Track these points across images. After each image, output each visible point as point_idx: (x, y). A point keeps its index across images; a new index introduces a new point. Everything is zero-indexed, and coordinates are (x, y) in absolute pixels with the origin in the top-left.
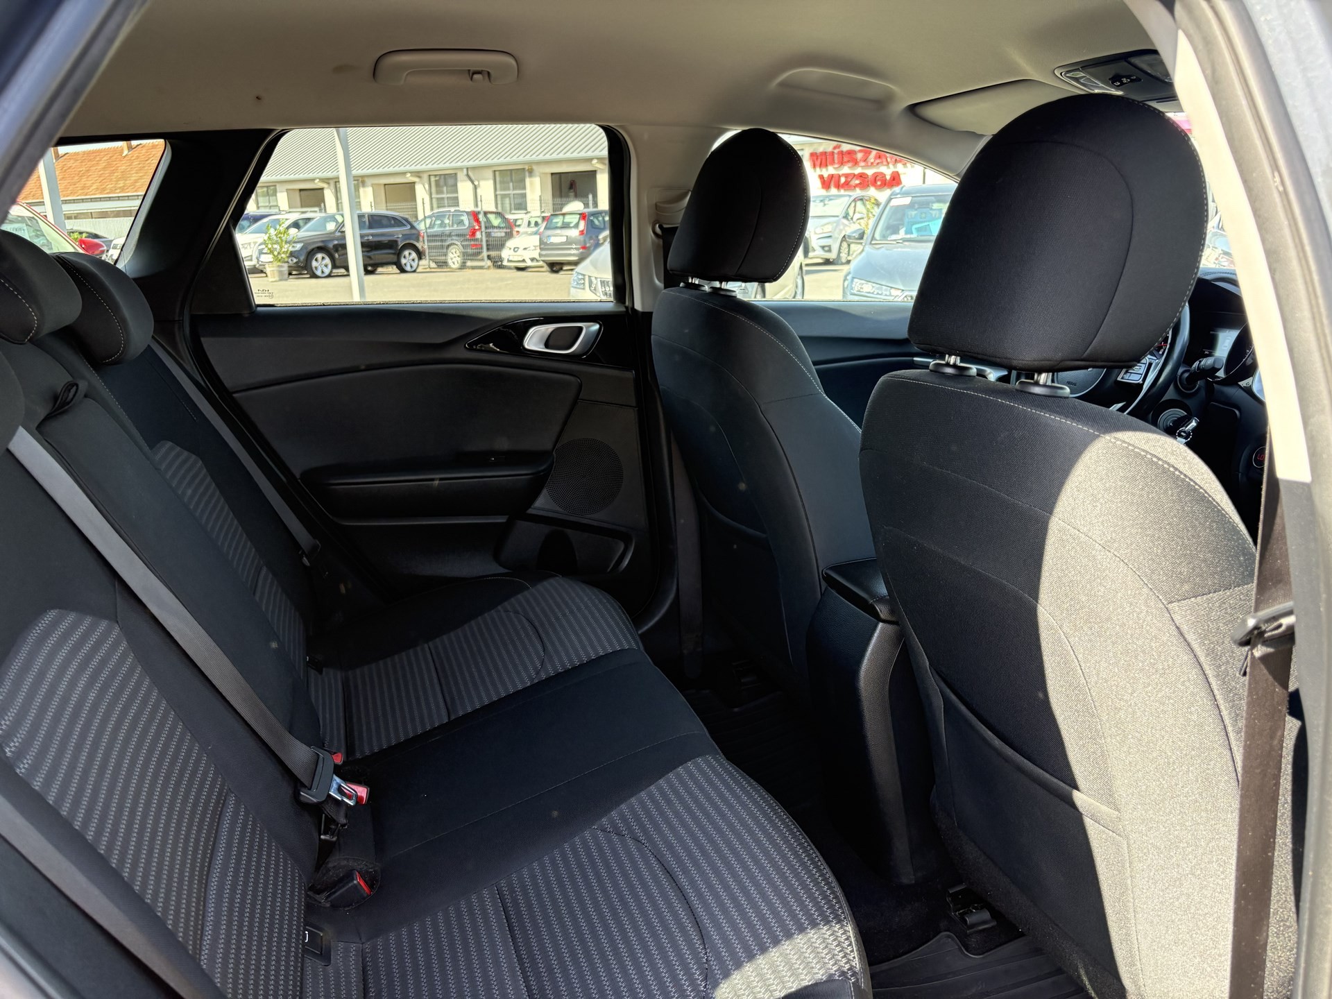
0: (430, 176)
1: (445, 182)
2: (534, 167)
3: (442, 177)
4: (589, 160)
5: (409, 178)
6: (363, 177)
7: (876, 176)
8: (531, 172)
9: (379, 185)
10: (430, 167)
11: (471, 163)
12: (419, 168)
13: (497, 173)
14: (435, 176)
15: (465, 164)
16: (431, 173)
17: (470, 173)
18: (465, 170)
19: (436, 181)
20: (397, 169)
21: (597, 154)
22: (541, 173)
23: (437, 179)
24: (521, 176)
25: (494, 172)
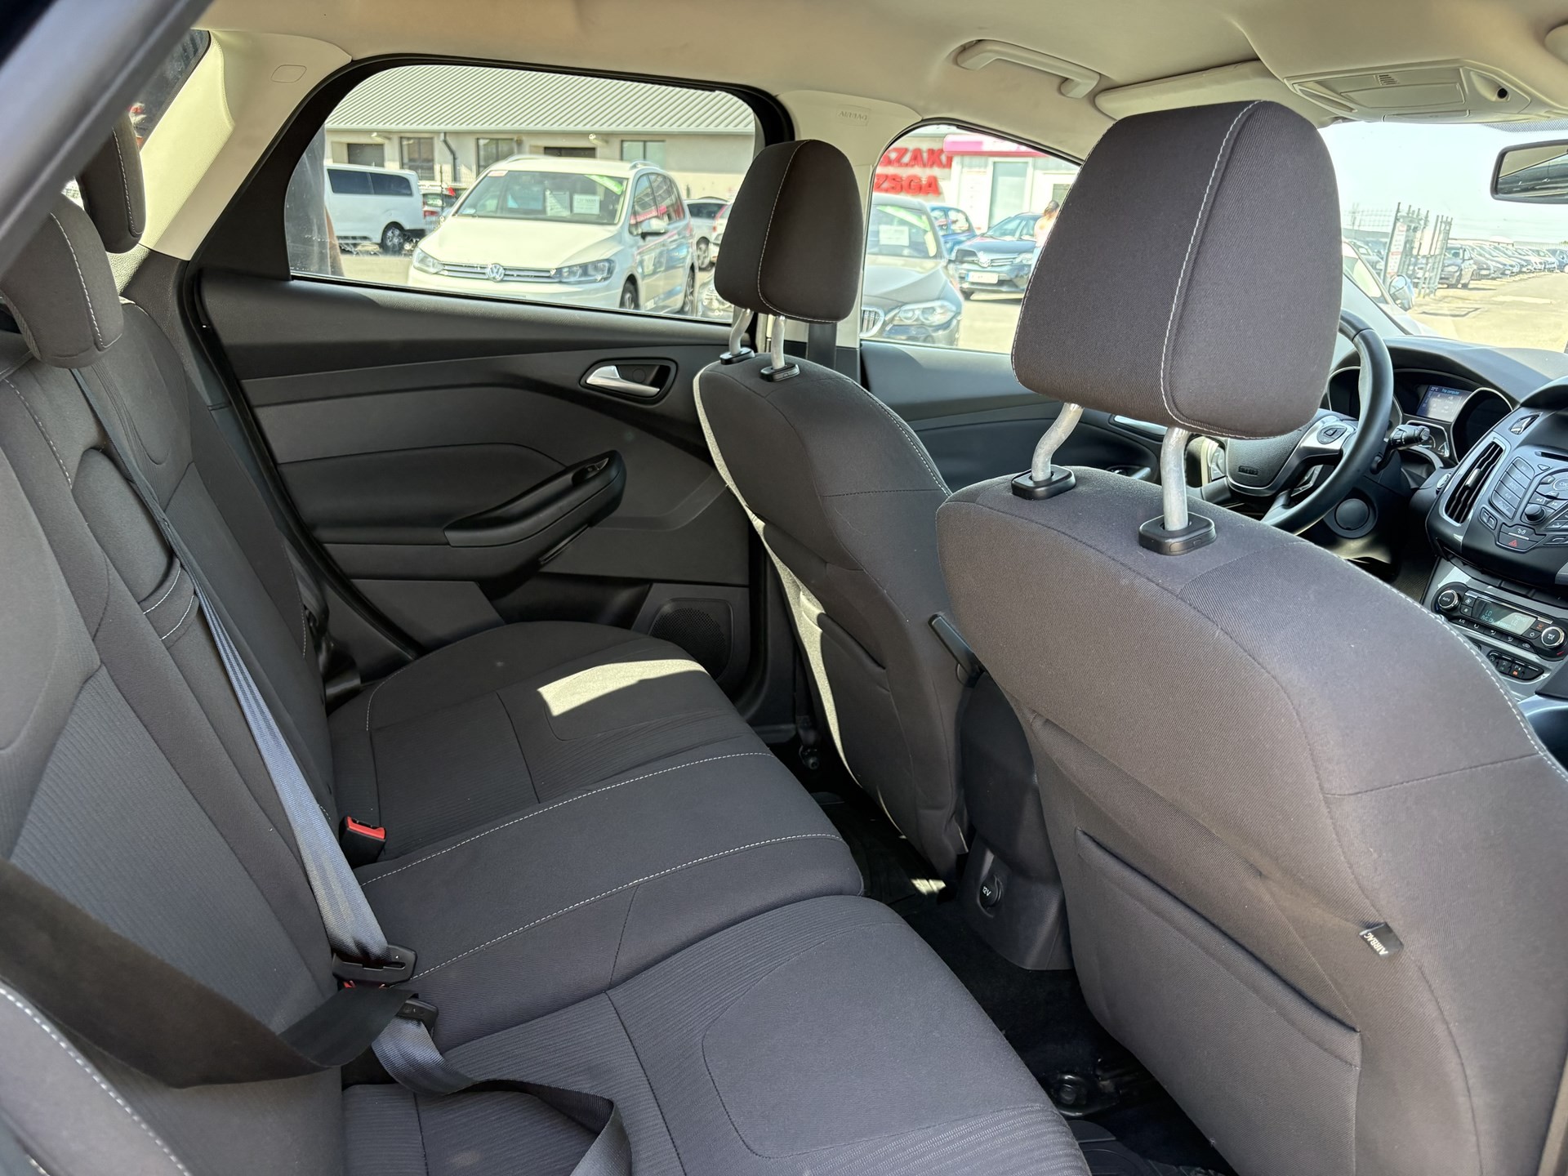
0: (401, 138)
1: (418, 149)
2: (524, 138)
3: (416, 141)
4: (586, 134)
5: (375, 139)
7: (911, 179)
8: (519, 143)
9: (340, 143)
10: (401, 127)
11: (450, 127)
12: (387, 127)
13: (481, 141)
14: (409, 139)
15: (443, 127)
16: (403, 135)
17: (448, 138)
18: (442, 135)
19: (409, 145)
20: (361, 126)
21: (596, 128)
22: (531, 146)
23: (411, 142)
24: (508, 147)
25: (478, 140)
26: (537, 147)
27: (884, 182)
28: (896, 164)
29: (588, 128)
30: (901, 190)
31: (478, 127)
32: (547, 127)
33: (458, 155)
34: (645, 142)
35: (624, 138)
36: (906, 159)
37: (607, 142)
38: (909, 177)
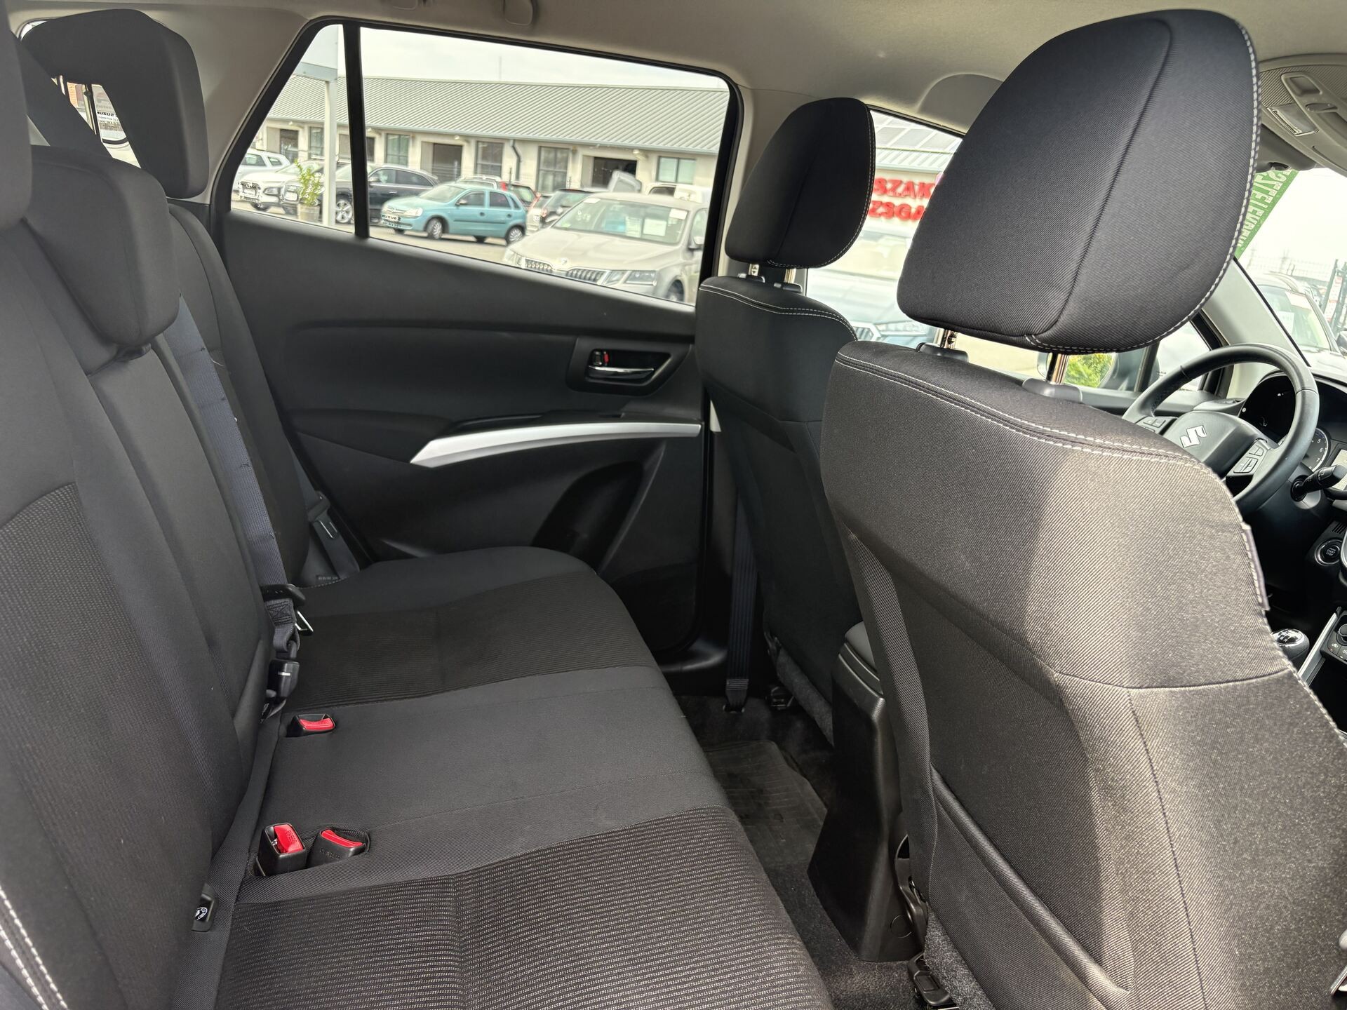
1: (491, 152)
2: (579, 148)
3: (490, 144)
4: (631, 149)
5: (457, 141)
6: (413, 134)
7: (903, 207)
8: (575, 152)
9: (428, 143)
10: (479, 132)
11: (519, 136)
12: (468, 132)
13: (543, 149)
14: (483, 142)
15: (514, 135)
16: (479, 139)
17: (517, 146)
18: (511, 142)
19: (484, 149)
20: (447, 130)
21: (640, 144)
22: (584, 156)
23: (485, 145)
24: (565, 155)
25: (540, 148)
26: (588, 157)
27: (879, 207)
28: (891, 194)
29: (633, 144)
30: (893, 216)
31: (541, 136)
33: (522, 159)
34: (679, 159)
35: (661, 154)
36: (900, 189)
37: (647, 157)
38: (902, 205)
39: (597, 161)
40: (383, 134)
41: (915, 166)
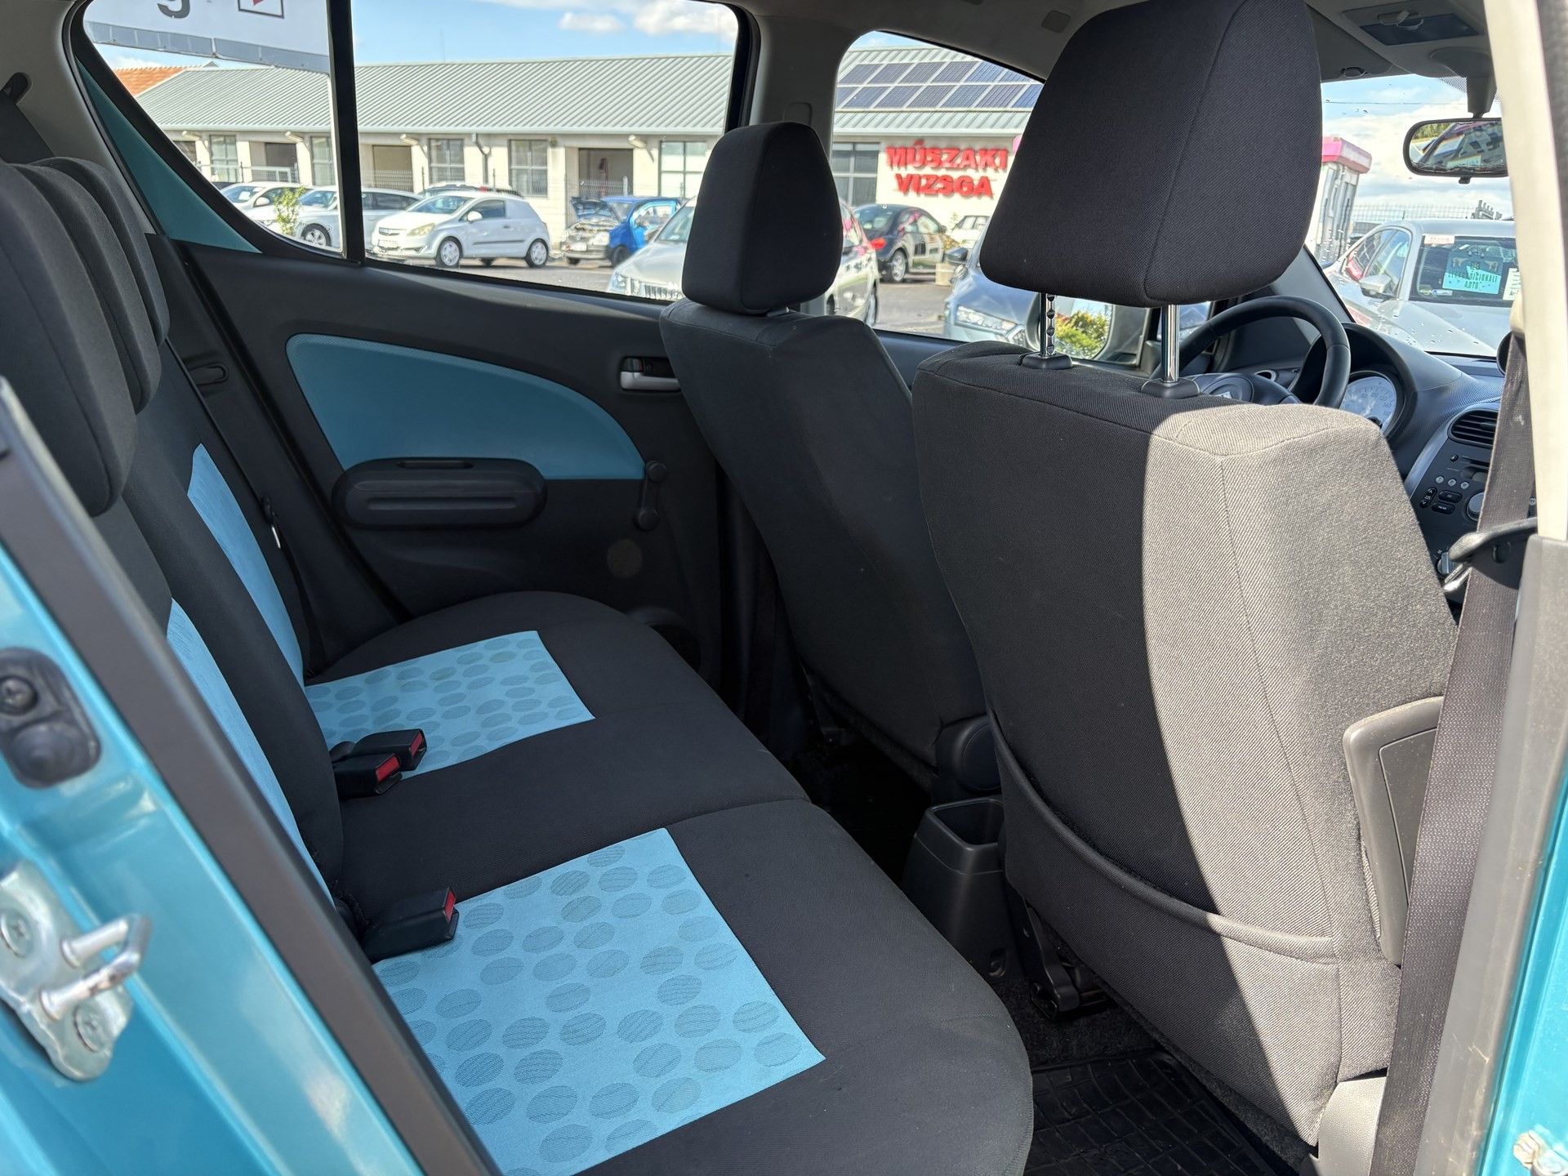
1: (446, 147)
2: (559, 140)
3: (445, 142)
4: (626, 136)
5: (405, 140)
7: (962, 181)
8: (554, 145)
10: (431, 129)
12: (416, 128)
13: (513, 142)
15: (474, 129)
16: (431, 137)
17: (481, 141)
18: (474, 136)
19: (437, 146)
20: (392, 129)
21: (636, 129)
22: (565, 148)
23: (439, 143)
24: (543, 146)
25: (510, 141)
26: (572, 148)
27: (934, 183)
28: (947, 165)
29: (626, 129)
30: (952, 191)
31: (512, 129)
32: (584, 129)
33: (490, 158)
34: (685, 142)
35: (663, 139)
36: (958, 161)
37: (644, 143)
38: (960, 178)
39: (582, 152)
40: (307, 138)
41: (972, 130)
